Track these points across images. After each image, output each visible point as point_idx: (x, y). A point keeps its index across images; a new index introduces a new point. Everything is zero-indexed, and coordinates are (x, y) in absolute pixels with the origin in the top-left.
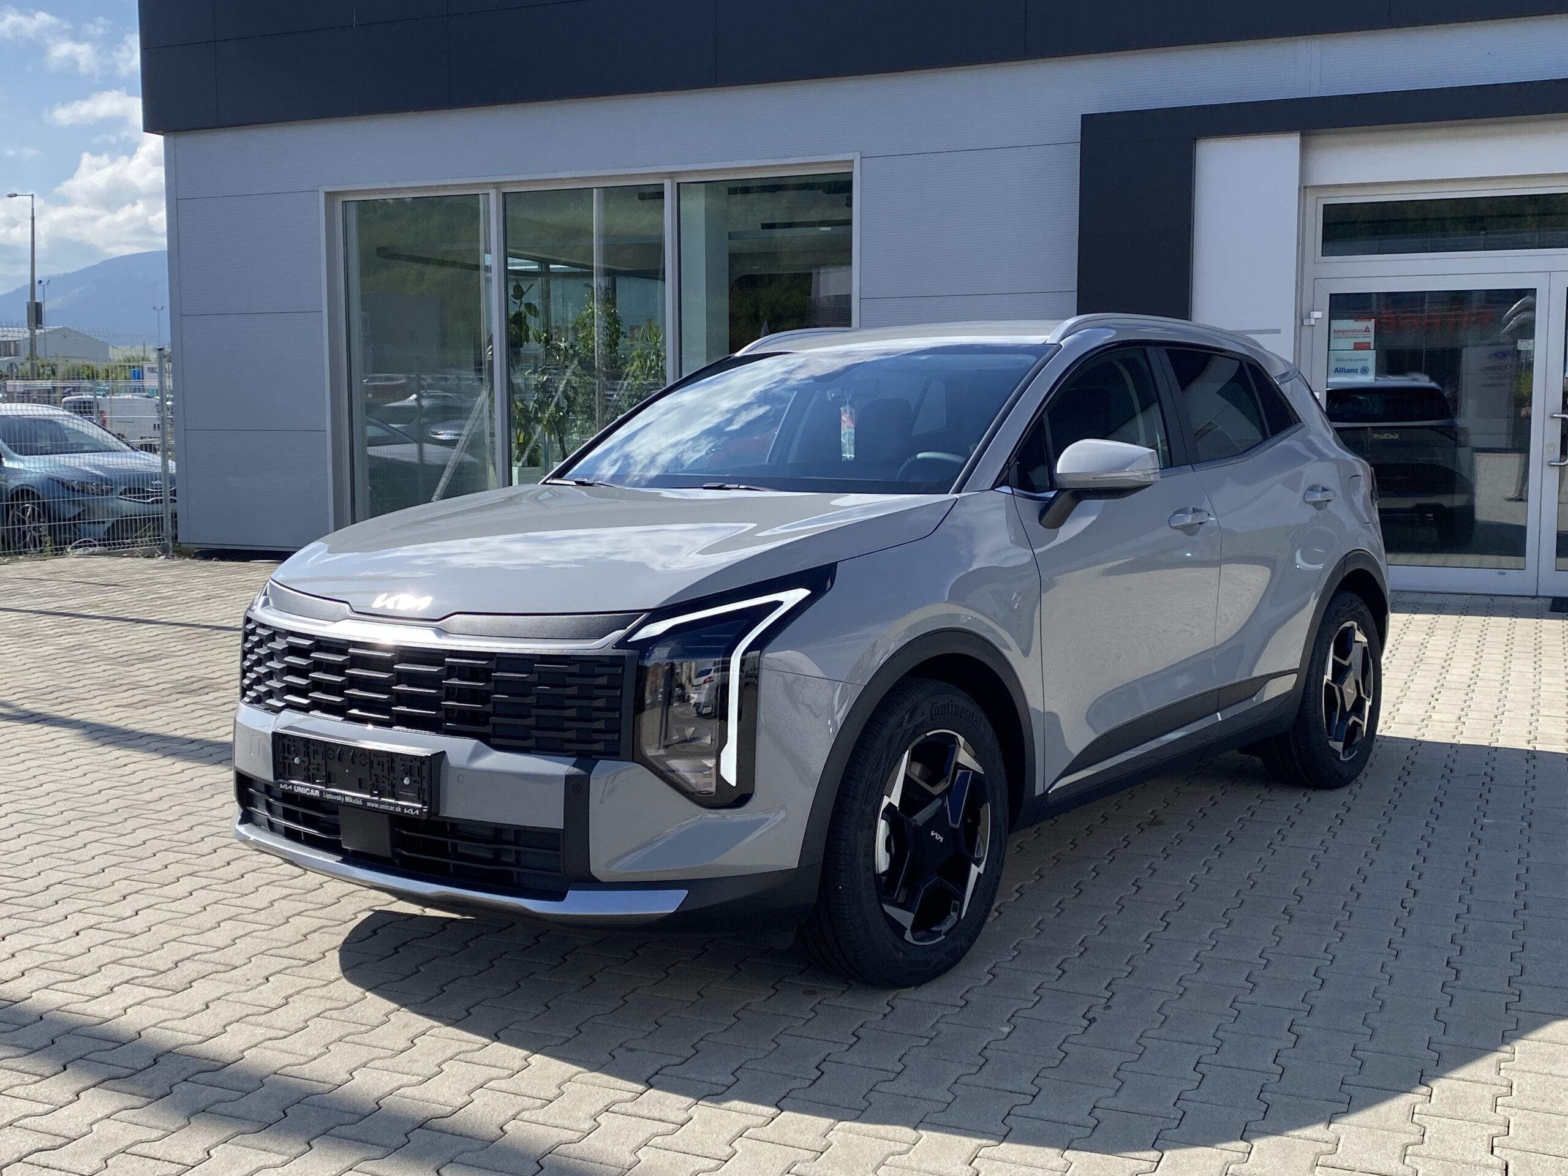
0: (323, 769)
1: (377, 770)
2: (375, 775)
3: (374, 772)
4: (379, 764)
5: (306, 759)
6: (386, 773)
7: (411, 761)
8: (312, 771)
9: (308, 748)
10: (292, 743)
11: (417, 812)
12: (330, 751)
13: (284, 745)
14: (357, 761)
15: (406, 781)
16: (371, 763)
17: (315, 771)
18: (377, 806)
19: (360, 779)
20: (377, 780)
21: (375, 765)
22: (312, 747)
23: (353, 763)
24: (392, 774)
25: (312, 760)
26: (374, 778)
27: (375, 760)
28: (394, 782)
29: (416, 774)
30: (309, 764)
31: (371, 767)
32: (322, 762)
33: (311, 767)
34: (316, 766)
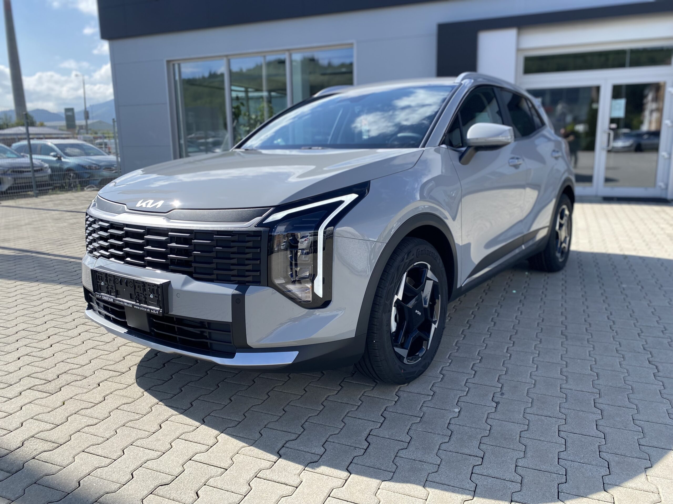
0: (114, 288)
1: (137, 290)
2: (137, 292)
3: (136, 291)
4: (138, 287)
5: (107, 283)
6: (142, 292)
7: (153, 286)
8: (109, 289)
9: (107, 277)
10: (100, 275)
11: (157, 312)
12: (116, 279)
13: (97, 275)
14: (128, 285)
15: (151, 296)
16: (135, 286)
17: (111, 289)
18: (138, 308)
19: (131, 294)
20: (138, 295)
21: (137, 287)
22: (109, 278)
23: (127, 286)
24: (145, 293)
25: (109, 284)
26: (137, 294)
27: (137, 285)
28: (146, 296)
29: (156, 293)
30: (108, 285)
31: (135, 288)
32: (113, 285)
33: (109, 287)
34: (111, 287)
